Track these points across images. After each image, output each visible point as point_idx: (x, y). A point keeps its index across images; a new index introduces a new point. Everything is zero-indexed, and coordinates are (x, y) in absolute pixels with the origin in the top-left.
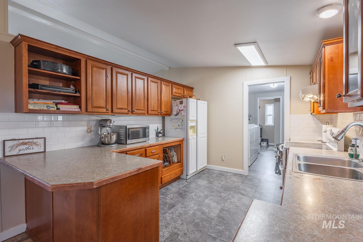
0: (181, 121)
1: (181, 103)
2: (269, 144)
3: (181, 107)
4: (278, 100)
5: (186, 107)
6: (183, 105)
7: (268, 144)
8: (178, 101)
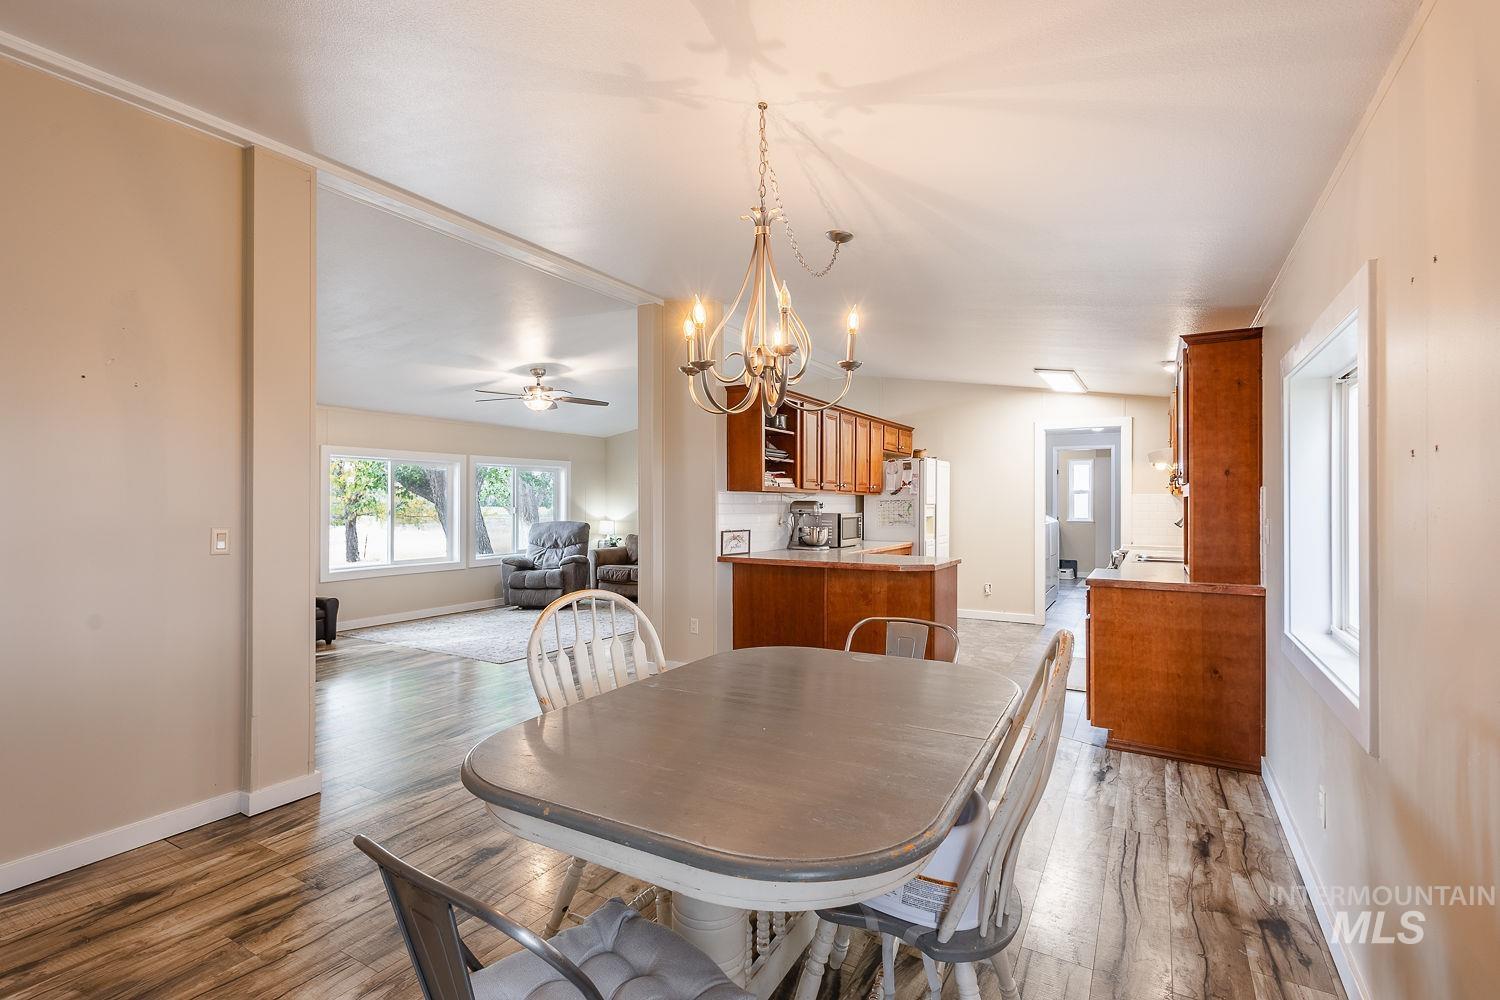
0: (907, 505)
1: (908, 467)
2: (1079, 575)
3: (907, 476)
4: (1106, 453)
5: (920, 476)
6: (911, 472)
7: (1075, 575)
8: (900, 463)
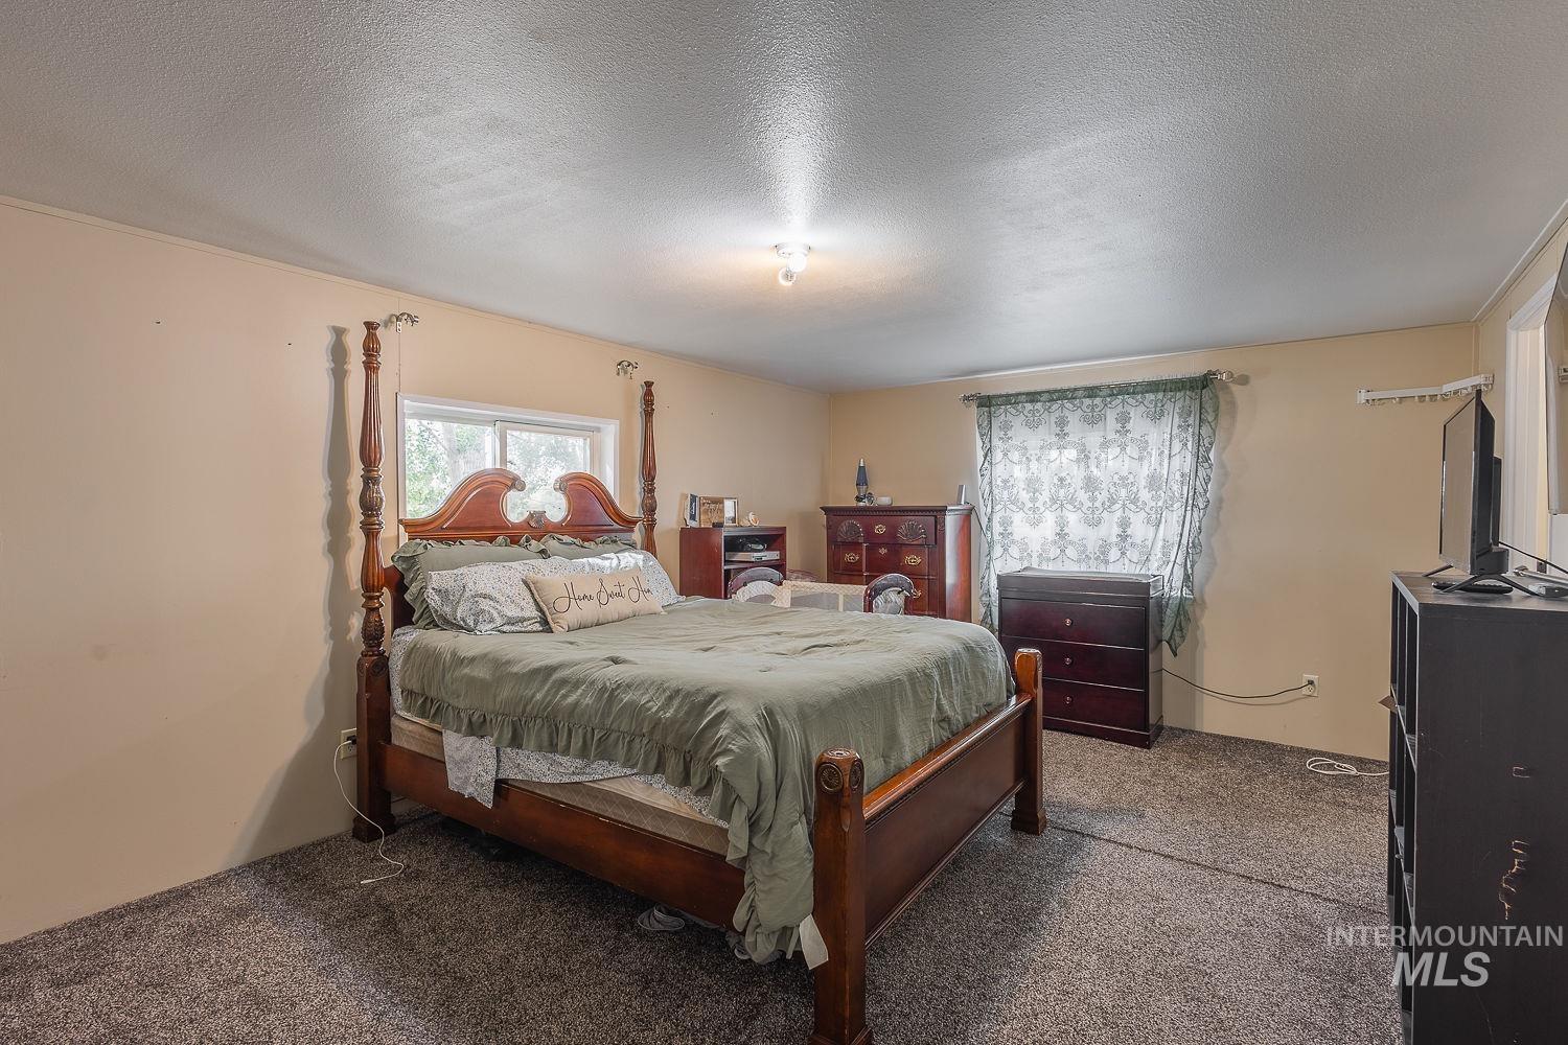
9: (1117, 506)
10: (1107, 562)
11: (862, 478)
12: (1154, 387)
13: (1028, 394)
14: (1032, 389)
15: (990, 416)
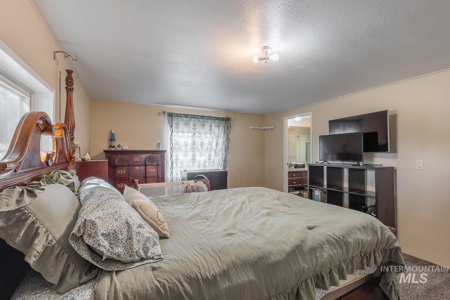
9: (208, 151)
10: (205, 167)
11: (112, 138)
12: (217, 119)
13: (185, 115)
14: (186, 114)
15: (172, 119)
